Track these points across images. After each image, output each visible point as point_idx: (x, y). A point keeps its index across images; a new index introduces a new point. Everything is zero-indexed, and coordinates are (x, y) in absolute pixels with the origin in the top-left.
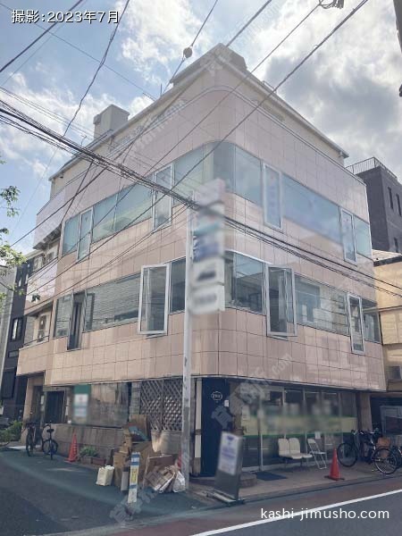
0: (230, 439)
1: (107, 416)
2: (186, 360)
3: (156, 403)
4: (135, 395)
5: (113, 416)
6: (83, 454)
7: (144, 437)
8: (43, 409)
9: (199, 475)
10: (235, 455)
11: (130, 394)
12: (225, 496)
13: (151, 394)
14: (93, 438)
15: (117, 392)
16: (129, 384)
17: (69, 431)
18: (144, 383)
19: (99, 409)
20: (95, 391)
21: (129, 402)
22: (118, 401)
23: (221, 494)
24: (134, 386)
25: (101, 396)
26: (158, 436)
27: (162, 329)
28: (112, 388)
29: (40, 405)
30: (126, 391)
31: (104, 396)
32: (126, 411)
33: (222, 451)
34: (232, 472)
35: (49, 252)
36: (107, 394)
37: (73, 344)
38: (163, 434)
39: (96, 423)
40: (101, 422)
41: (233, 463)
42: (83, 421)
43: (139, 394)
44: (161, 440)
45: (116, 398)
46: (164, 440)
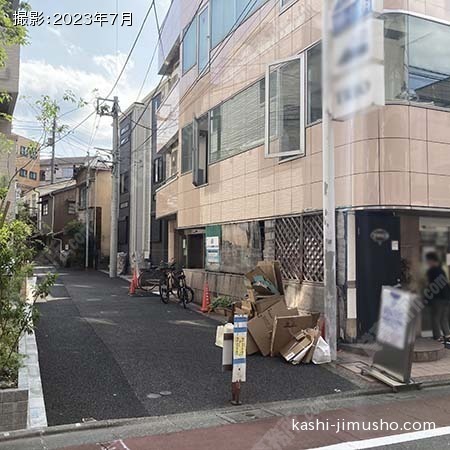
0: (396, 297)
1: (239, 261)
2: (326, 186)
3: (294, 247)
4: (269, 236)
5: (246, 262)
6: (216, 305)
7: (274, 289)
8: (186, 253)
9: (355, 341)
10: (404, 320)
11: (263, 235)
12: (389, 376)
13: (287, 235)
14: (227, 286)
15: (249, 234)
16: (262, 223)
17: (203, 278)
18: (278, 220)
19: (231, 253)
20: (226, 233)
21: (263, 245)
22: (251, 245)
23: (383, 372)
24: (268, 225)
25: (232, 238)
26: (299, 289)
27: (299, 148)
28: (243, 229)
29: (183, 250)
30: (258, 232)
31: (235, 238)
32: (259, 255)
33: (383, 314)
34: (400, 344)
35: (173, 75)
36: (238, 237)
37: (201, 179)
38: (306, 286)
39: (229, 269)
40: (233, 269)
41: (401, 331)
42: (216, 267)
43: (273, 234)
44: (302, 293)
45: (249, 239)
46: (306, 293)
